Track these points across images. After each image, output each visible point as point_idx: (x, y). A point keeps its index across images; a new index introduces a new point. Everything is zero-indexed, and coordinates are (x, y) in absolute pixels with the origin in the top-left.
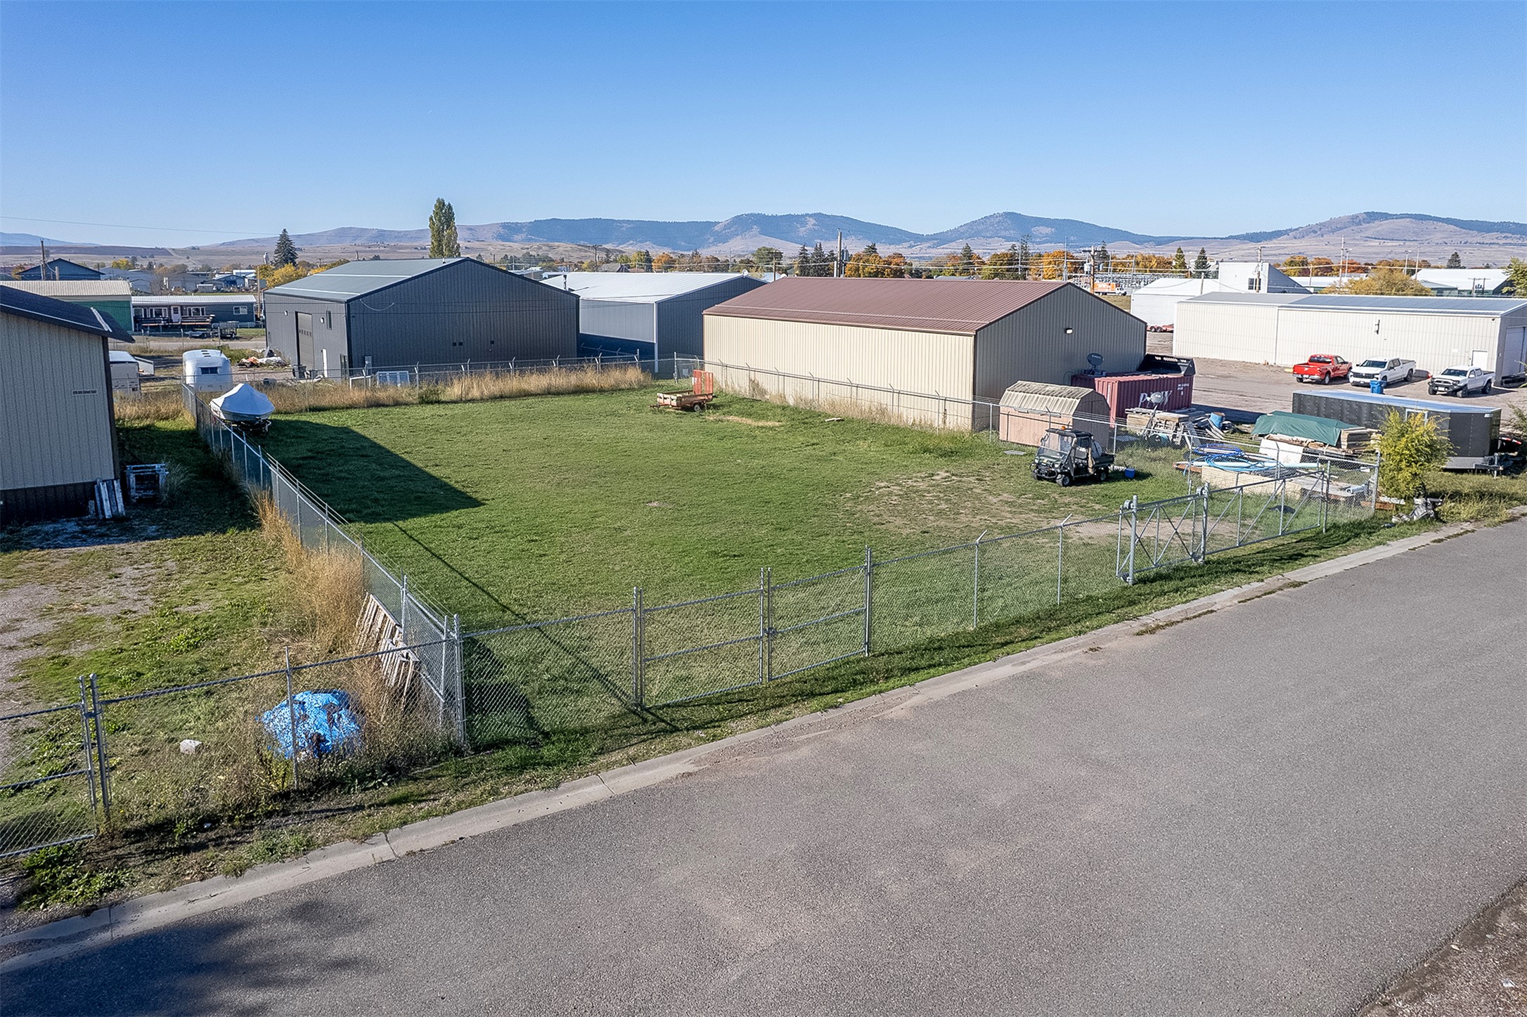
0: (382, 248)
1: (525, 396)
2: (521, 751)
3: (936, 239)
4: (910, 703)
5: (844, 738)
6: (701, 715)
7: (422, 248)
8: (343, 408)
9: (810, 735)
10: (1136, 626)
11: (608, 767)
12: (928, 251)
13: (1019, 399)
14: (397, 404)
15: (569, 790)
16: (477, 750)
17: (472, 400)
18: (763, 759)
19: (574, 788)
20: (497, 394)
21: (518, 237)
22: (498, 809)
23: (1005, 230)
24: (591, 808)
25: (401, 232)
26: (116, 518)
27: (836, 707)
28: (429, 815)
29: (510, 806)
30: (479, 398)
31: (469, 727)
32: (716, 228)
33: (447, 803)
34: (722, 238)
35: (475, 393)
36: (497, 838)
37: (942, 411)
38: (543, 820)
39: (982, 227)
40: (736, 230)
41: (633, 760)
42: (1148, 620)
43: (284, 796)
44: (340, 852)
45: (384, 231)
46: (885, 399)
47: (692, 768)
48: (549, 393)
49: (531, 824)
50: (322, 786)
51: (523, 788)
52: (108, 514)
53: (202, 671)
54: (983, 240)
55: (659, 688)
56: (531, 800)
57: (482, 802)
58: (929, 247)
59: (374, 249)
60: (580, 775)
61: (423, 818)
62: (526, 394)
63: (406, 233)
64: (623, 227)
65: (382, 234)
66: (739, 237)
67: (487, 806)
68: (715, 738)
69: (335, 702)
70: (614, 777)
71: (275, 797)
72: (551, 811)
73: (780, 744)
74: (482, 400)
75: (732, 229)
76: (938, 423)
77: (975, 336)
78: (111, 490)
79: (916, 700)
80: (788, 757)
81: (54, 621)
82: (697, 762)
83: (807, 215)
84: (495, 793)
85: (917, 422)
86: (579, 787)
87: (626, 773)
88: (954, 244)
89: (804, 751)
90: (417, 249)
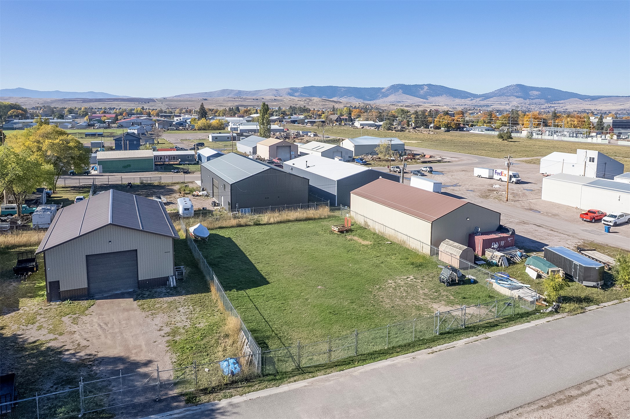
0: (240, 99)
1: (288, 222)
2: (272, 377)
3: (484, 97)
4: (360, 371)
5: (342, 380)
6: (311, 370)
7: (256, 100)
8: (229, 227)
9: (334, 378)
10: (430, 350)
11: (290, 382)
12: (481, 102)
13: (445, 246)
14: (246, 225)
15: (281, 387)
16: (264, 376)
17: (271, 224)
18: (322, 384)
19: (282, 387)
20: (279, 221)
21: (296, 94)
22: (267, 391)
23: (517, 92)
24: (285, 392)
25: (248, 91)
26: (174, 288)
27: (343, 371)
28: (253, 391)
29: (269, 390)
30: (273, 223)
31: (262, 370)
32: (383, 90)
33: (257, 389)
34: (385, 95)
35: (272, 220)
36: (266, 398)
37: (422, 246)
38: (275, 394)
39: (505, 91)
40: (392, 92)
41: (295, 381)
42: (434, 349)
43: (226, 384)
44: (237, 398)
45: (241, 91)
46: (405, 238)
47: (307, 384)
48: (296, 220)
49: (273, 395)
50: (233, 382)
51: (272, 386)
52: (172, 286)
53: (205, 348)
54: (505, 97)
55: (304, 362)
56: (273, 389)
57: (264, 389)
58: (480, 100)
59: (237, 99)
60: (284, 384)
61: (252, 392)
62: (289, 221)
63: (250, 92)
64: (342, 90)
65: (240, 92)
66: (393, 95)
67: (265, 390)
68: (313, 377)
69: (235, 362)
70: (290, 385)
71: (225, 385)
72: (277, 392)
73: (328, 380)
74: (274, 223)
75: (390, 91)
76: (420, 250)
77: (432, 224)
78: (173, 279)
79: (362, 370)
80: (327, 384)
81: (170, 328)
82: (308, 383)
83: (424, 85)
84: (266, 387)
85: (414, 248)
86: (283, 387)
87: (293, 384)
88: (491, 99)
89: (332, 382)
90: (254, 99)
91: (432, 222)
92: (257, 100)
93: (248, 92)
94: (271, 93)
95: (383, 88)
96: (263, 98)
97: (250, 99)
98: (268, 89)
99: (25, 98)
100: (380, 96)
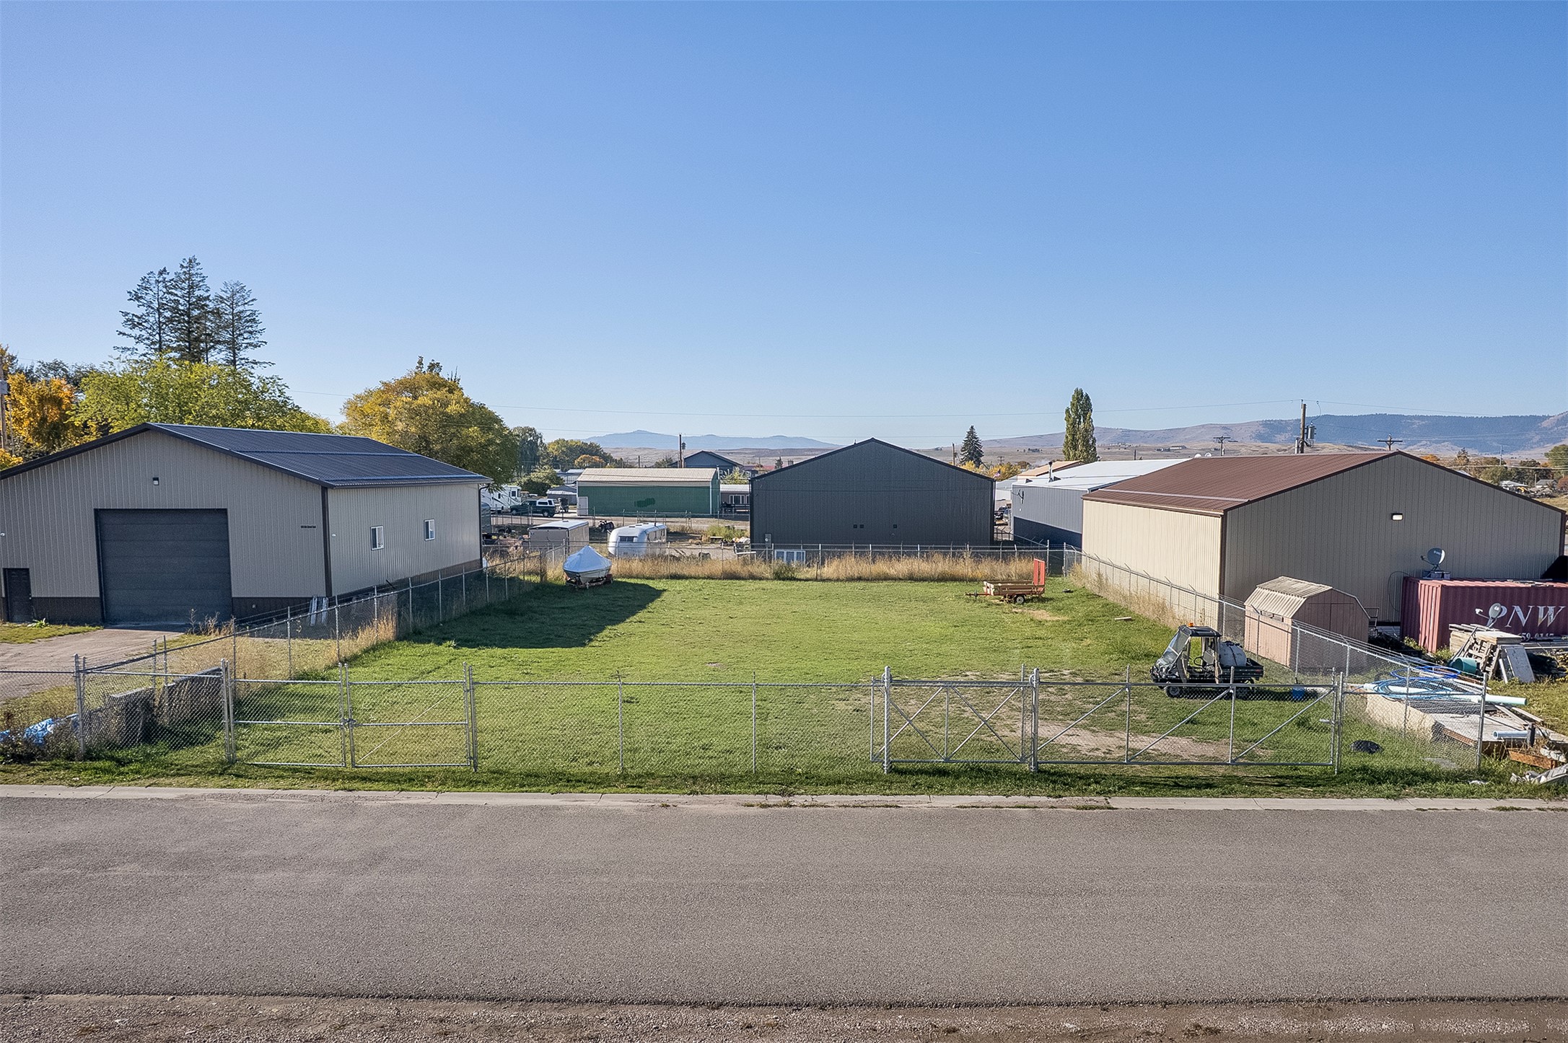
0: (1122, 450)
1: (884, 579)
5: (297, 806)
7: (1165, 450)
10: (770, 799)
14: (753, 577)
17: (826, 580)
18: (219, 803)
20: (856, 575)
27: (349, 790)
30: (834, 577)
32: (1545, 424)
34: (1553, 437)
42: (799, 799)
45: (1130, 431)
47: (171, 797)
48: (909, 578)
59: (1114, 450)
63: (1152, 433)
64: (1413, 424)
65: (1127, 433)
73: (253, 799)
75: (1566, 425)
77: (1224, 518)
90: (1160, 450)
91: (1225, 511)
92: (1169, 450)
93: (1148, 434)
94: (1210, 436)
95: (1544, 418)
96: (1184, 447)
97: (1149, 449)
98: (1203, 426)
99: (645, 449)
100: (1534, 441)
